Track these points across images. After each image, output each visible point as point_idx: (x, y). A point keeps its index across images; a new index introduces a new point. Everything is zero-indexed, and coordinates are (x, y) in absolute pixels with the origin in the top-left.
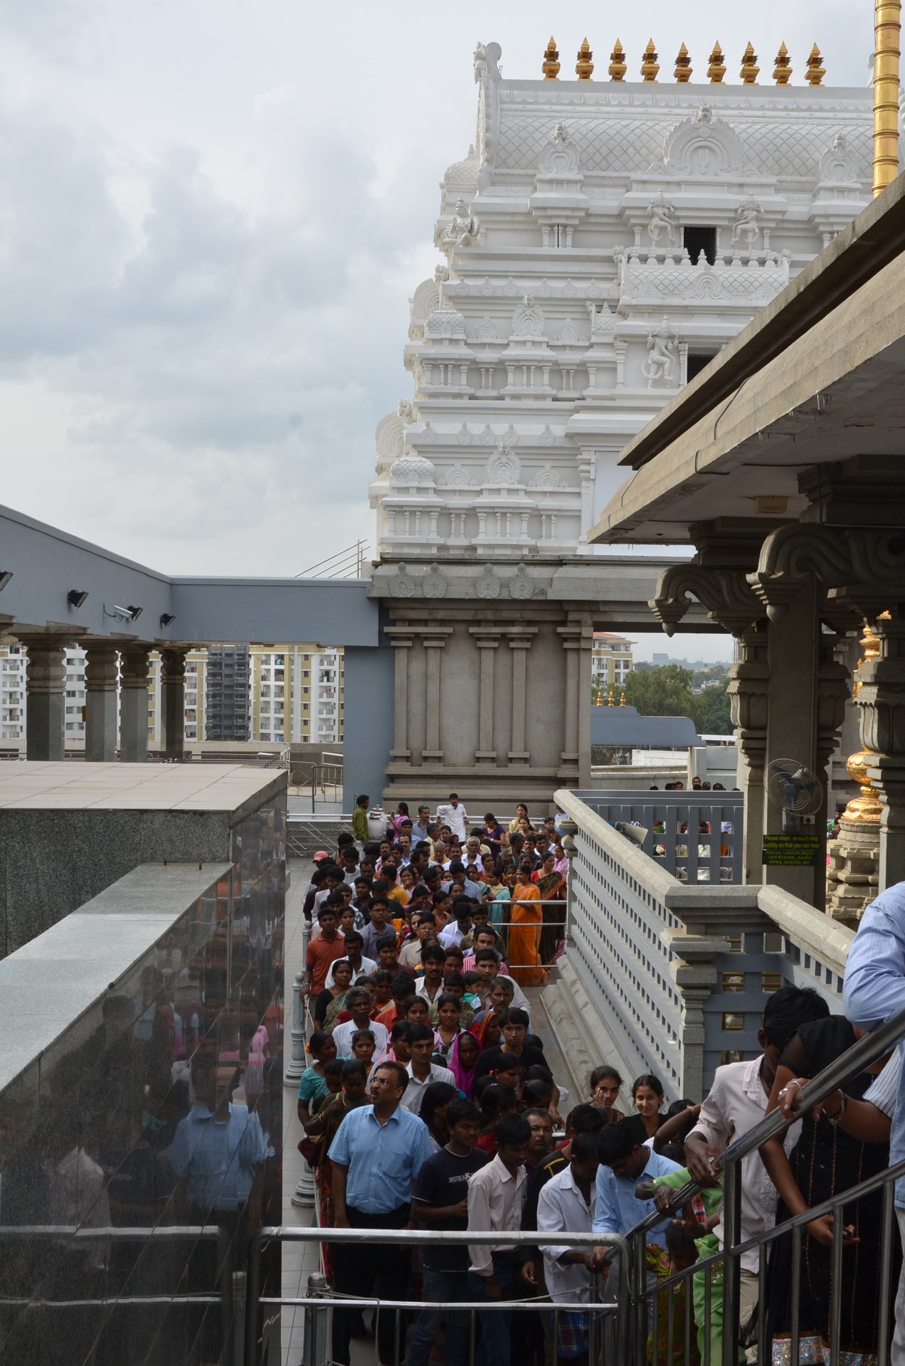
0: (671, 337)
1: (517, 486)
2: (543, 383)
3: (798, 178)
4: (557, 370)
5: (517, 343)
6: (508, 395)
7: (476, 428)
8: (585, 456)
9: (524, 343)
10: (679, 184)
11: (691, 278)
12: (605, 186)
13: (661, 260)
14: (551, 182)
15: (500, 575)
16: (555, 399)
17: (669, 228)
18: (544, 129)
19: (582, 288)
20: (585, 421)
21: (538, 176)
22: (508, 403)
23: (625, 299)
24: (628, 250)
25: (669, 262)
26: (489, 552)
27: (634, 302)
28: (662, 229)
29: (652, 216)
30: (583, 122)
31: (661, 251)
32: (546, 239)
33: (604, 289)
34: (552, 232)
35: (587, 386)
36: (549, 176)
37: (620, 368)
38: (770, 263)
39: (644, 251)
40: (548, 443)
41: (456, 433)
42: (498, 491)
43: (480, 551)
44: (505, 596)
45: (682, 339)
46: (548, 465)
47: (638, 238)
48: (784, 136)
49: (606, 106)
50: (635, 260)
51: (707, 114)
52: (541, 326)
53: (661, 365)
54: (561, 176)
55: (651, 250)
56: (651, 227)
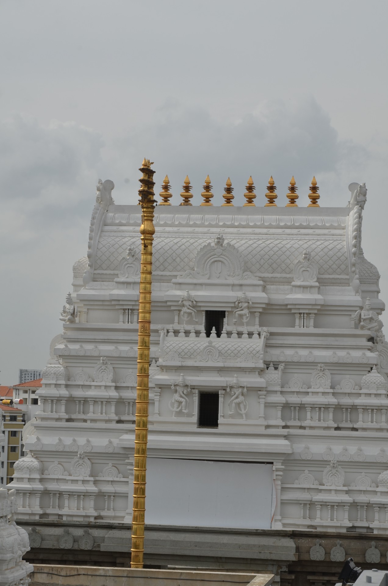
0: (187, 386)
1: (88, 478)
2: (111, 412)
4: (123, 402)
5: (95, 386)
6: (89, 419)
7: (68, 440)
9: (100, 386)
10: (201, 284)
11: (202, 348)
13: (187, 333)
14: (123, 283)
15: (74, 534)
16: (119, 422)
17: (193, 313)
21: (116, 280)
22: (88, 424)
23: (160, 362)
24: (168, 327)
25: (193, 335)
26: (70, 519)
27: (165, 364)
28: (190, 314)
29: (184, 306)
31: (188, 328)
32: (121, 317)
33: (153, 351)
34: (124, 313)
36: (122, 279)
37: (157, 404)
38: (256, 336)
39: (178, 328)
40: (110, 450)
41: (55, 444)
42: (77, 481)
43: (64, 518)
44: (76, 547)
45: (193, 388)
46: (110, 463)
47: (176, 318)
48: (276, 249)
49: (170, 226)
50: (171, 334)
51: (220, 241)
52: (111, 376)
53: (180, 403)
54: (129, 280)
55: (182, 328)
56: (182, 313)
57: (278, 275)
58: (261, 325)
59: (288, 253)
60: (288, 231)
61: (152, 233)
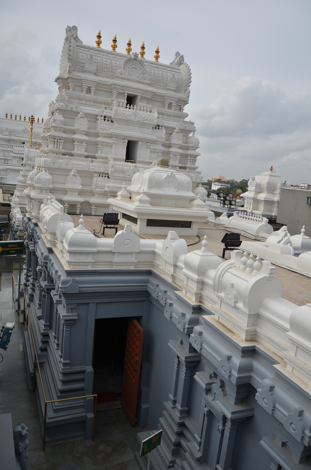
0: (20, 157)
2: (3, 161)
3: (38, 137)
4: (5, 159)
8: (8, 171)
10: (22, 137)
11: (23, 150)
12: (13, 135)
13: (19, 146)
14: (5, 135)
16: (4, 163)
18: (4, 127)
19: (9, 149)
20: (8, 167)
21: (3, 134)
23: (14, 152)
24: (15, 145)
25: (20, 147)
27: (15, 152)
28: (19, 143)
29: (18, 141)
30: (10, 126)
31: (19, 145)
32: (4, 142)
33: (12, 149)
34: (5, 141)
35: (9, 162)
36: (5, 134)
37: (13, 160)
38: (33, 148)
39: (17, 145)
40: (3, 169)
45: (21, 158)
46: (3, 171)
47: (16, 143)
48: (36, 131)
49: (13, 124)
50: (15, 146)
51: (26, 128)
52: (3, 154)
53: (18, 160)
54: (6, 134)
55: (18, 145)
56: (18, 142)
57: (37, 137)
58: (34, 146)
59: (39, 132)
60: (38, 128)
61: (32, 128)
